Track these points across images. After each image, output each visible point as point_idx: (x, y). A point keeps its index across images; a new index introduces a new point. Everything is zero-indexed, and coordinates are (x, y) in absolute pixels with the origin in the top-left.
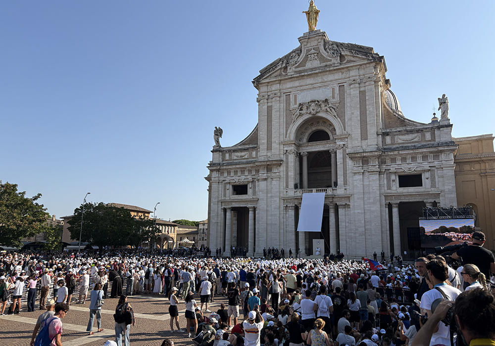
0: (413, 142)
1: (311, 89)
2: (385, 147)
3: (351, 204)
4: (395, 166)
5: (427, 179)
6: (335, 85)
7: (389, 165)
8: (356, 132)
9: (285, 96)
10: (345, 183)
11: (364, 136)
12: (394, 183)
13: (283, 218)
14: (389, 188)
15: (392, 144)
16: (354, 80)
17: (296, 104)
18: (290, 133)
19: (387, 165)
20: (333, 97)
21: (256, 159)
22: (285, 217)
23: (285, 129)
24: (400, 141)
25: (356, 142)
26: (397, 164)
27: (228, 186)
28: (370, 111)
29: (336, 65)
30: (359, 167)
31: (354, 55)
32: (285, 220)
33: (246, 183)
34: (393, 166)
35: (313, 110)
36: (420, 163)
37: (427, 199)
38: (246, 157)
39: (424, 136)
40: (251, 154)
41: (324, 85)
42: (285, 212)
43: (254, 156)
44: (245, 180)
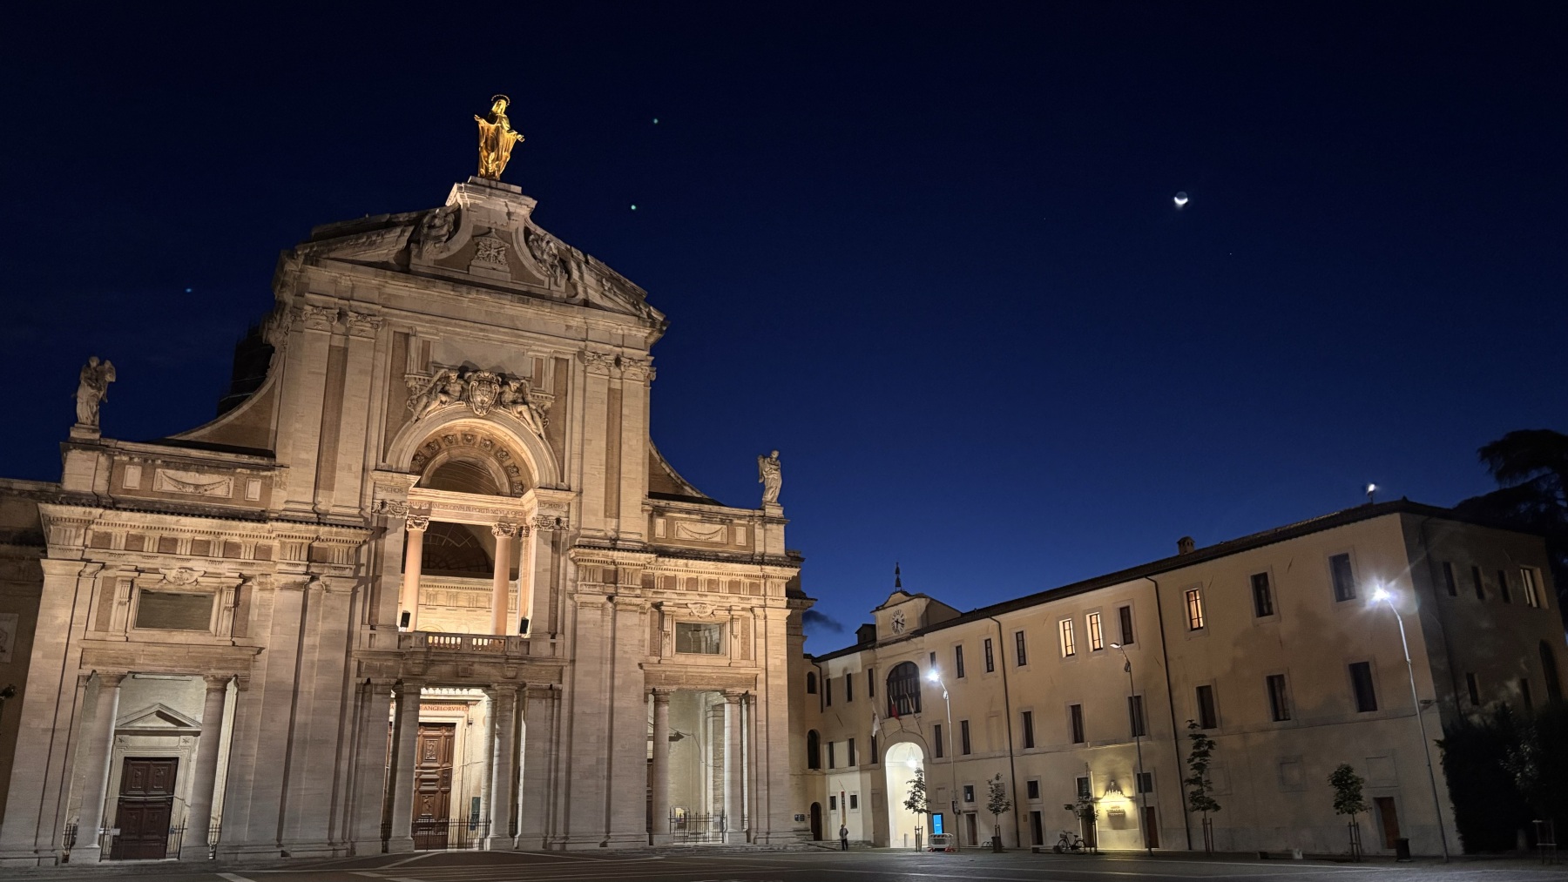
0: (712, 543)
2: (654, 544)
3: (566, 687)
4: (675, 596)
5: (735, 636)
8: (595, 495)
9: (391, 333)
11: (613, 508)
12: (667, 640)
13: (353, 720)
14: (654, 651)
15: (668, 540)
16: (598, 356)
17: (424, 367)
18: (401, 450)
19: (656, 593)
20: (538, 383)
22: (357, 720)
23: (383, 435)
24: (684, 535)
25: (593, 519)
26: (678, 591)
27: (121, 592)
28: (630, 446)
30: (595, 586)
31: (607, 293)
32: (357, 728)
33: (206, 590)
34: (669, 596)
35: (483, 401)
36: (724, 598)
37: (731, 686)
38: (220, 491)
39: (732, 534)
43: (257, 498)
44: (208, 579)
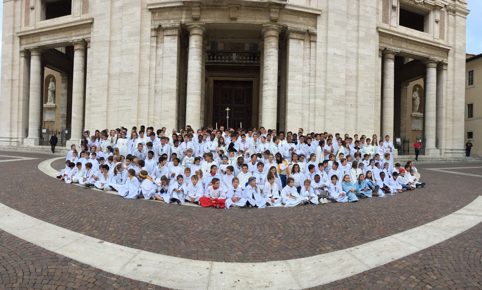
3: (320, 32)
5: (437, 22)
13: (150, 58)
22: (154, 57)
32: (154, 64)
42: (155, 44)
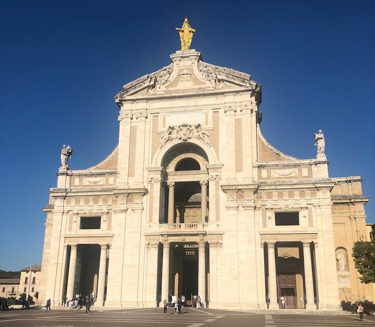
0: (290, 178)
1: (182, 112)
2: (261, 181)
3: (224, 242)
4: (272, 202)
5: (305, 217)
6: (208, 111)
7: (265, 201)
8: (231, 163)
9: (152, 117)
10: (218, 218)
11: (239, 168)
12: (270, 221)
13: (144, 258)
14: (265, 225)
15: (269, 178)
16: (230, 107)
17: (164, 126)
18: (157, 159)
19: (263, 201)
20: (207, 123)
21: (113, 187)
22: (146, 257)
23: (150, 153)
24: (276, 176)
25: (231, 173)
26: (273, 199)
27: (75, 218)
29: (211, 89)
30: (233, 200)
33: (99, 215)
34: (270, 202)
35: (184, 135)
36: (297, 200)
37: (304, 239)
38: (101, 183)
39: (300, 171)
40: (107, 181)
41: (197, 109)
42: (146, 251)
43: (112, 183)
44: (99, 211)
